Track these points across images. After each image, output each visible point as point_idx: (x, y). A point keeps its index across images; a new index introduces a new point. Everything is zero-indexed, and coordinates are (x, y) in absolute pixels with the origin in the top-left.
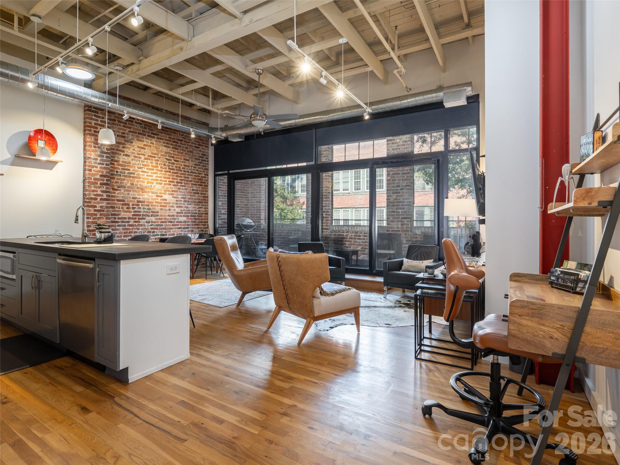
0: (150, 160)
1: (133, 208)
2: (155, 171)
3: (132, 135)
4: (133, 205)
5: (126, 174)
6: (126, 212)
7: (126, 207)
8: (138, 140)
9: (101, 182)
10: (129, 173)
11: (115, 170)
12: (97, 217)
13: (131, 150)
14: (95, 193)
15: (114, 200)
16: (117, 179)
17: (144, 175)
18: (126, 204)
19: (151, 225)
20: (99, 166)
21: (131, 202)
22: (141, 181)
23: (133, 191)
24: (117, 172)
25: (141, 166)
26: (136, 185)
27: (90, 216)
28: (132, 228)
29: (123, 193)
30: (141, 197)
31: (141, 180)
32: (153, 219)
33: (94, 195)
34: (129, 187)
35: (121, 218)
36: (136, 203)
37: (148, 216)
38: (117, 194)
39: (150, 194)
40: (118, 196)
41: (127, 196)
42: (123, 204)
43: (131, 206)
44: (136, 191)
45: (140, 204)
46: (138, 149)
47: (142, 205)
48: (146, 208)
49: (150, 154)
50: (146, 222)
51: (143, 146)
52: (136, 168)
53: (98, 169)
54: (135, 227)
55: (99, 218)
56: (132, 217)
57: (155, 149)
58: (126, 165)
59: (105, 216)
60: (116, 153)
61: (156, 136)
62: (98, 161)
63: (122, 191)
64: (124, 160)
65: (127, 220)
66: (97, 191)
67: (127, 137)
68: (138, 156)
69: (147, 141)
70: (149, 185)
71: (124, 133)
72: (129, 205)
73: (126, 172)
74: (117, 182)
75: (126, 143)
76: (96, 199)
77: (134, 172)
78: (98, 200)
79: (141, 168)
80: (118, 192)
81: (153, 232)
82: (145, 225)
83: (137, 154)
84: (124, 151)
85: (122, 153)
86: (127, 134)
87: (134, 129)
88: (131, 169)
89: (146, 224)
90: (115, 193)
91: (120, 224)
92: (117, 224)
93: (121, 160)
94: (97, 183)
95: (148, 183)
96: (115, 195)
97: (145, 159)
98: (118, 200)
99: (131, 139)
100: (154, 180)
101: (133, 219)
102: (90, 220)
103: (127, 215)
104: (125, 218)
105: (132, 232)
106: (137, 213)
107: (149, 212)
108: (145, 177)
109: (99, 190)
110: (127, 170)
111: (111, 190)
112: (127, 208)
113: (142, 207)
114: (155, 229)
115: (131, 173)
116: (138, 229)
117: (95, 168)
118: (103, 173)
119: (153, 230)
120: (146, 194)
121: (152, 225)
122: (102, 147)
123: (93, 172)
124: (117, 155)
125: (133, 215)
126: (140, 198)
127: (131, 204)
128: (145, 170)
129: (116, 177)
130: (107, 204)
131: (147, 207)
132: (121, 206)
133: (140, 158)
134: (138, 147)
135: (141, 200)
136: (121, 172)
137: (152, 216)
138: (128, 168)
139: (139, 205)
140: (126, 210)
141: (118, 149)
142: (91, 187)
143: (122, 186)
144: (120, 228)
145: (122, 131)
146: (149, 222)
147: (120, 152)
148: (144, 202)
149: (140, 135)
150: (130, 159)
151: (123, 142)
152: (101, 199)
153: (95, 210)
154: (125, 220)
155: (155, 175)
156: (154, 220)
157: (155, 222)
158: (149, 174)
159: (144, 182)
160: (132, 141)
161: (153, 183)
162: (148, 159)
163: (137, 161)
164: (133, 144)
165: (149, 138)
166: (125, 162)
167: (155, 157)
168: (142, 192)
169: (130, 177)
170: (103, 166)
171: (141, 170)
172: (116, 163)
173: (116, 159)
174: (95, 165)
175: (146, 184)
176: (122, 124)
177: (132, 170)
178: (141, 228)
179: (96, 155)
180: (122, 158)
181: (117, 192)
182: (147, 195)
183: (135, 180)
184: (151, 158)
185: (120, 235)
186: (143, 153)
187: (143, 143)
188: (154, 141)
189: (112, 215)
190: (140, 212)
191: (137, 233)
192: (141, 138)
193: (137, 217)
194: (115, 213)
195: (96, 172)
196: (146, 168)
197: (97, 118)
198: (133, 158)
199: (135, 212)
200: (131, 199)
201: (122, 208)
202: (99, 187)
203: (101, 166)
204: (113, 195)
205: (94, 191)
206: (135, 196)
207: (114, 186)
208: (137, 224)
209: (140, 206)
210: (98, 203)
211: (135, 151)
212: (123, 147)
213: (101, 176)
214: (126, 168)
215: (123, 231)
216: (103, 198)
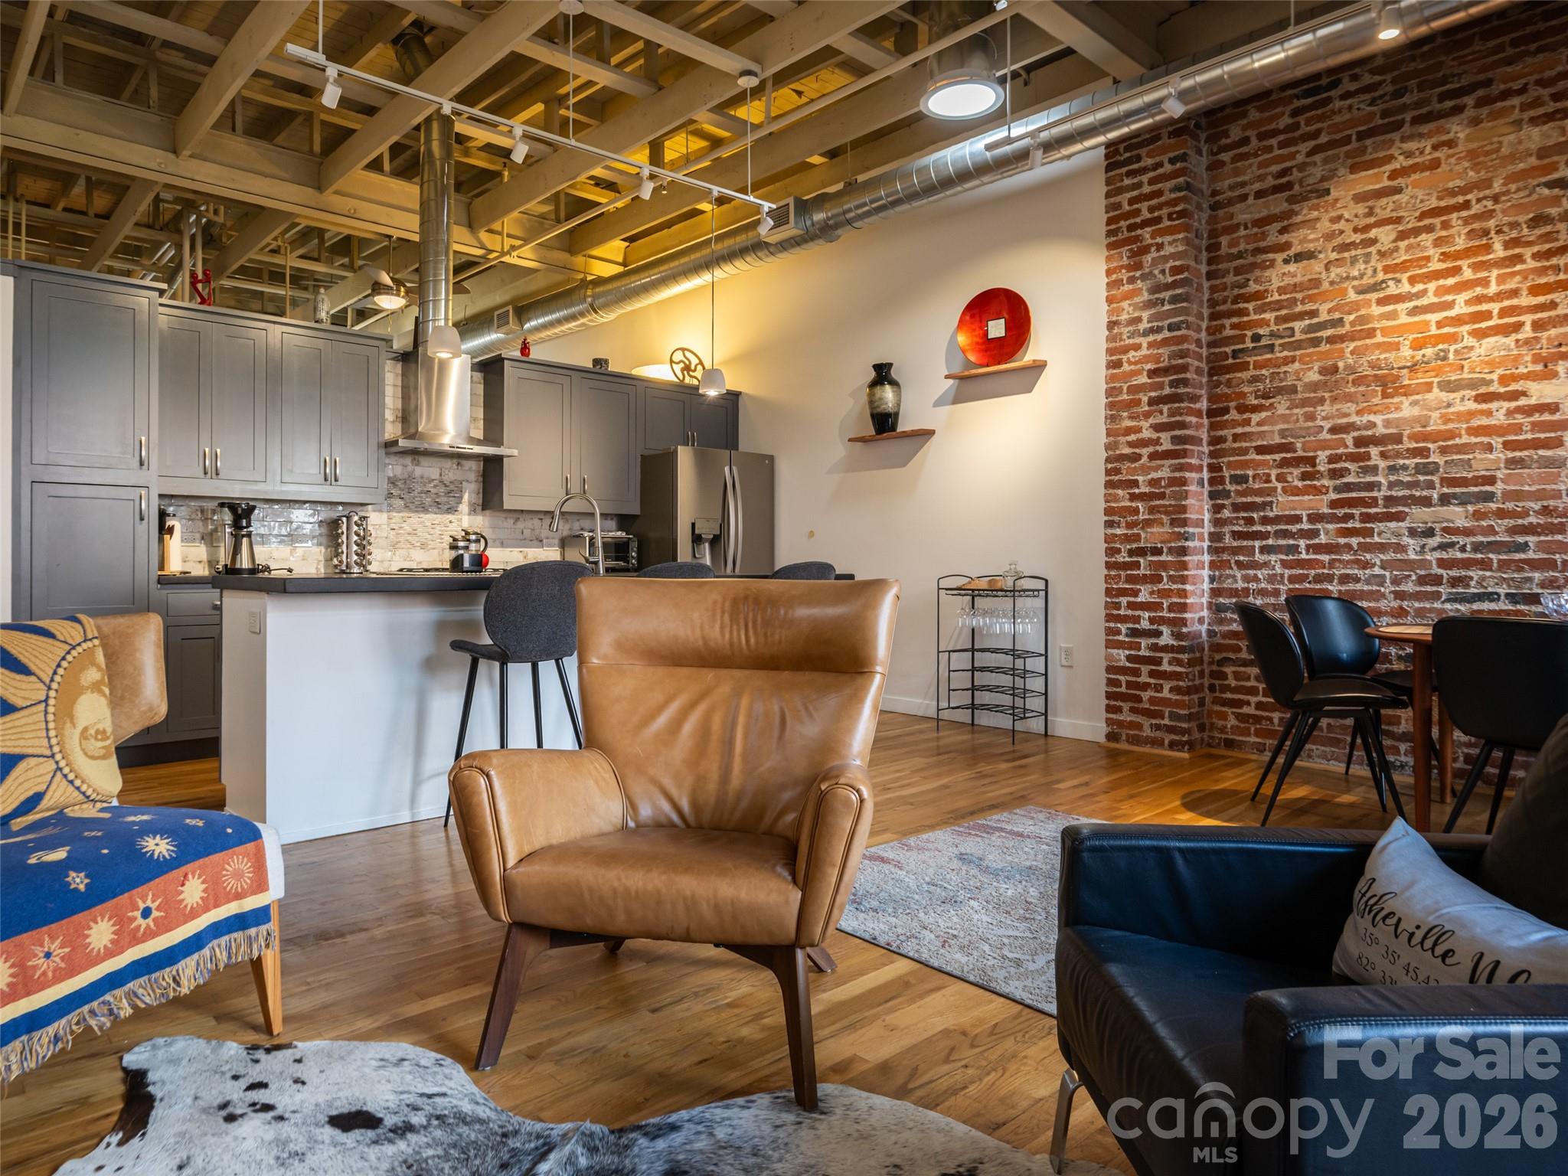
0: (1430, 229)
1: (1335, 474)
2: (1468, 274)
3: (1326, 161)
4: (1332, 459)
5: (1298, 336)
6: (1297, 491)
7: (1297, 472)
8: (1354, 169)
9: (1153, 394)
10: (1311, 329)
11: (1249, 333)
12: (1141, 517)
13: (1325, 225)
14: (1132, 437)
15: (1244, 451)
16: (1258, 366)
17: (1393, 315)
18: (1298, 461)
19: (1442, 547)
20: (1144, 341)
21: (1323, 449)
22: (1378, 345)
23: (1334, 400)
24: (1256, 338)
25: (1381, 276)
26: (1351, 369)
27: (1116, 518)
28: (1332, 562)
29: (1285, 418)
30: (1378, 419)
31: (1379, 338)
32: (1458, 515)
33: (1131, 444)
34: (1314, 387)
35: (1277, 520)
36: (1351, 450)
37: (1426, 502)
38: (1259, 424)
39: (1436, 393)
40: (1262, 434)
41: (1302, 424)
42: (1284, 463)
43: (1322, 467)
44: (1349, 398)
45: (1374, 451)
46: (1361, 209)
47: (1383, 455)
48: (1405, 468)
49: (1434, 203)
50: (1413, 533)
51: (1386, 183)
52: (1352, 296)
53: (1144, 352)
54: (1346, 557)
55: (1148, 523)
56: (1326, 510)
57: (1466, 164)
58: (1299, 296)
59: (1166, 513)
60: (1254, 266)
61: (1469, 100)
62: (1144, 325)
63: (1282, 409)
64: (1288, 280)
65: (1306, 526)
66: (1139, 430)
67: (1301, 181)
68: (1357, 238)
69: (1412, 145)
70: (1429, 352)
71: (1285, 172)
72: (1312, 461)
73: (1298, 325)
74: (1255, 379)
75: (1296, 207)
76: (1137, 457)
77: (1337, 315)
78: (1145, 459)
79: (1375, 287)
80: (1264, 415)
81: (1455, 582)
82: (1401, 548)
83: (1356, 230)
84: (1287, 246)
85: (1279, 257)
86: (1302, 167)
87: (1335, 128)
88: (1324, 308)
89: (1406, 540)
90: (1247, 422)
91: (1270, 542)
92: (1257, 544)
93: (1276, 283)
94: (1138, 402)
95: (1417, 346)
96: (1247, 429)
97: (1402, 236)
98: (1260, 450)
99: (1323, 179)
100: (1459, 320)
101: (1334, 519)
102: (1118, 531)
103: (1304, 505)
104: (1297, 519)
105: (1329, 578)
106: (1354, 495)
107: (1430, 485)
108: (1404, 319)
109: (1145, 424)
110: (1300, 316)
111: (1234, 415)
112: (1304, 477)
113: (1382, 464)
114: (1467, 564)
115: (1322, 326)
116: (1366, 565)
117: (1132, 353)
118: (1158, 361)
119: (1454, 573)
120: (1406, 402)
121: (1452, 545)
122: (1156, 272)
123: (1126, 367)
124: (1257, 273)
125: (1333, 504)
126: (1373, 425)
127: (1322, 456)
128: (1406, 287)
129: (1251, 360)
130: (1173, 471)
131: (1411, 462)
132: (1274, 473)
133: (1374, 242)
134: (1359, 198)
135: (1381, 430)
136: (1272, 335)
137: (1445, 500)
138: (1308, 307)
139: (1367, 456)
140: (1300, 484)
141: (1262, 244)
142: (1121, 418)
143: (1280, 391)
144: (1273, 558)
145: (1275, 168)
146: (1430, 533)
147: (1271, 256)
148: (1397, 439)
149: (1368, 142)
150: (1317, 266)
151: (1285, 206)
152: (1152, 457)
153: (1133, 497)
154: (1294, 528)
155: (1461, 298)
156: (1461, 523)
157: (1467, 532)
158: (1430, 299)
159: (1396, 347)
160: (1326, 185)
161: (1453, 338)
162: (1416, 232)
163: (1354, 261)
164: (1334, 194)
165: (1424, 129)
166: (1296, 288)
167: (1466, 205)
168: (1385, 396)
169: (1316, 342)
170: (1159, 337)
171: (1374, 296)
172: (1250, 306)
173: (1253, 287)
174: (1131, 341)
175: (1406, 352)
176: (1274, 142)
177: (1330, 311)
178: (1377, 558)
179: (1136, 307)
180: (1279, 276)
181: (1255, 418)
182: (1414, 403)
183: (1342, 351)
184: (1437, 221)
185: (1269, 587)
186: (1387, 214)
187: (1389, 168)
188: (1458, 130)
189: (1236, 508)
190: (1371, 486)
191: (1357, 580)
192: (1375, 150)
193: (1356, 512)
194: (1249, 499)
195: (1136, 363)
196: (1404, 277)
197: (1135, 180)
198: (1334, 256)
199: (1348, 487)
200: (1325, 435)
201: (1281, 478)
202: (1147, 415)
203: (1151, 338)
204: (1239, 430)
205: (1129, 431)
206: (1345, 420)
207: (1243, 395)
208: (1354, 541)
209: (1376, 459)
210: (1145, 470)
211: (1342, 225)
212: (1283, 231)
213: (1152, 373)
214: (1299, 308)
215: (1287, 572)
216: (1159, 449)
